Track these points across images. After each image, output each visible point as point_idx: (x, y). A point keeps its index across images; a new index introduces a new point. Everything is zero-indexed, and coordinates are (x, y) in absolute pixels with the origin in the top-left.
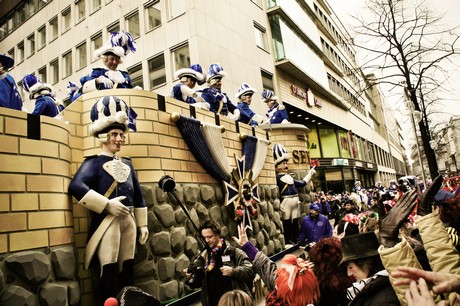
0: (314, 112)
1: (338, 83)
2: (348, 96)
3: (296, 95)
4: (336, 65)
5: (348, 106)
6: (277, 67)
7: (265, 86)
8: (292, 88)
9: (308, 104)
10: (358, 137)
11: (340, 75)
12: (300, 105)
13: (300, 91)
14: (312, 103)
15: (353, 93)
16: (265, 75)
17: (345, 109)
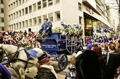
0: (91, 15)
1: (99, 8)
2: (101, 12)
3: (87, 10)
4: (99, 3)
5: (101, 14)
6: (83, 2)
7: (79, 7)
8: (86, 8)
9: (90, 13)
10: (103, 23)
11: (100, 5)
12: (88, 13)
13: (88, 9)
14: (91, 12)
15: (103, 11)
16: (79, 4)
17: (100, 15)
